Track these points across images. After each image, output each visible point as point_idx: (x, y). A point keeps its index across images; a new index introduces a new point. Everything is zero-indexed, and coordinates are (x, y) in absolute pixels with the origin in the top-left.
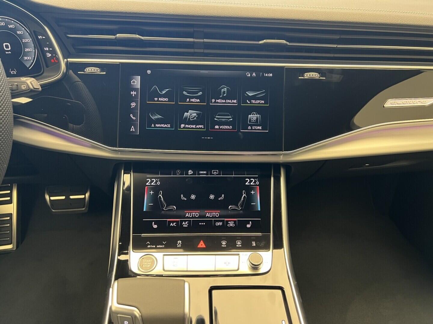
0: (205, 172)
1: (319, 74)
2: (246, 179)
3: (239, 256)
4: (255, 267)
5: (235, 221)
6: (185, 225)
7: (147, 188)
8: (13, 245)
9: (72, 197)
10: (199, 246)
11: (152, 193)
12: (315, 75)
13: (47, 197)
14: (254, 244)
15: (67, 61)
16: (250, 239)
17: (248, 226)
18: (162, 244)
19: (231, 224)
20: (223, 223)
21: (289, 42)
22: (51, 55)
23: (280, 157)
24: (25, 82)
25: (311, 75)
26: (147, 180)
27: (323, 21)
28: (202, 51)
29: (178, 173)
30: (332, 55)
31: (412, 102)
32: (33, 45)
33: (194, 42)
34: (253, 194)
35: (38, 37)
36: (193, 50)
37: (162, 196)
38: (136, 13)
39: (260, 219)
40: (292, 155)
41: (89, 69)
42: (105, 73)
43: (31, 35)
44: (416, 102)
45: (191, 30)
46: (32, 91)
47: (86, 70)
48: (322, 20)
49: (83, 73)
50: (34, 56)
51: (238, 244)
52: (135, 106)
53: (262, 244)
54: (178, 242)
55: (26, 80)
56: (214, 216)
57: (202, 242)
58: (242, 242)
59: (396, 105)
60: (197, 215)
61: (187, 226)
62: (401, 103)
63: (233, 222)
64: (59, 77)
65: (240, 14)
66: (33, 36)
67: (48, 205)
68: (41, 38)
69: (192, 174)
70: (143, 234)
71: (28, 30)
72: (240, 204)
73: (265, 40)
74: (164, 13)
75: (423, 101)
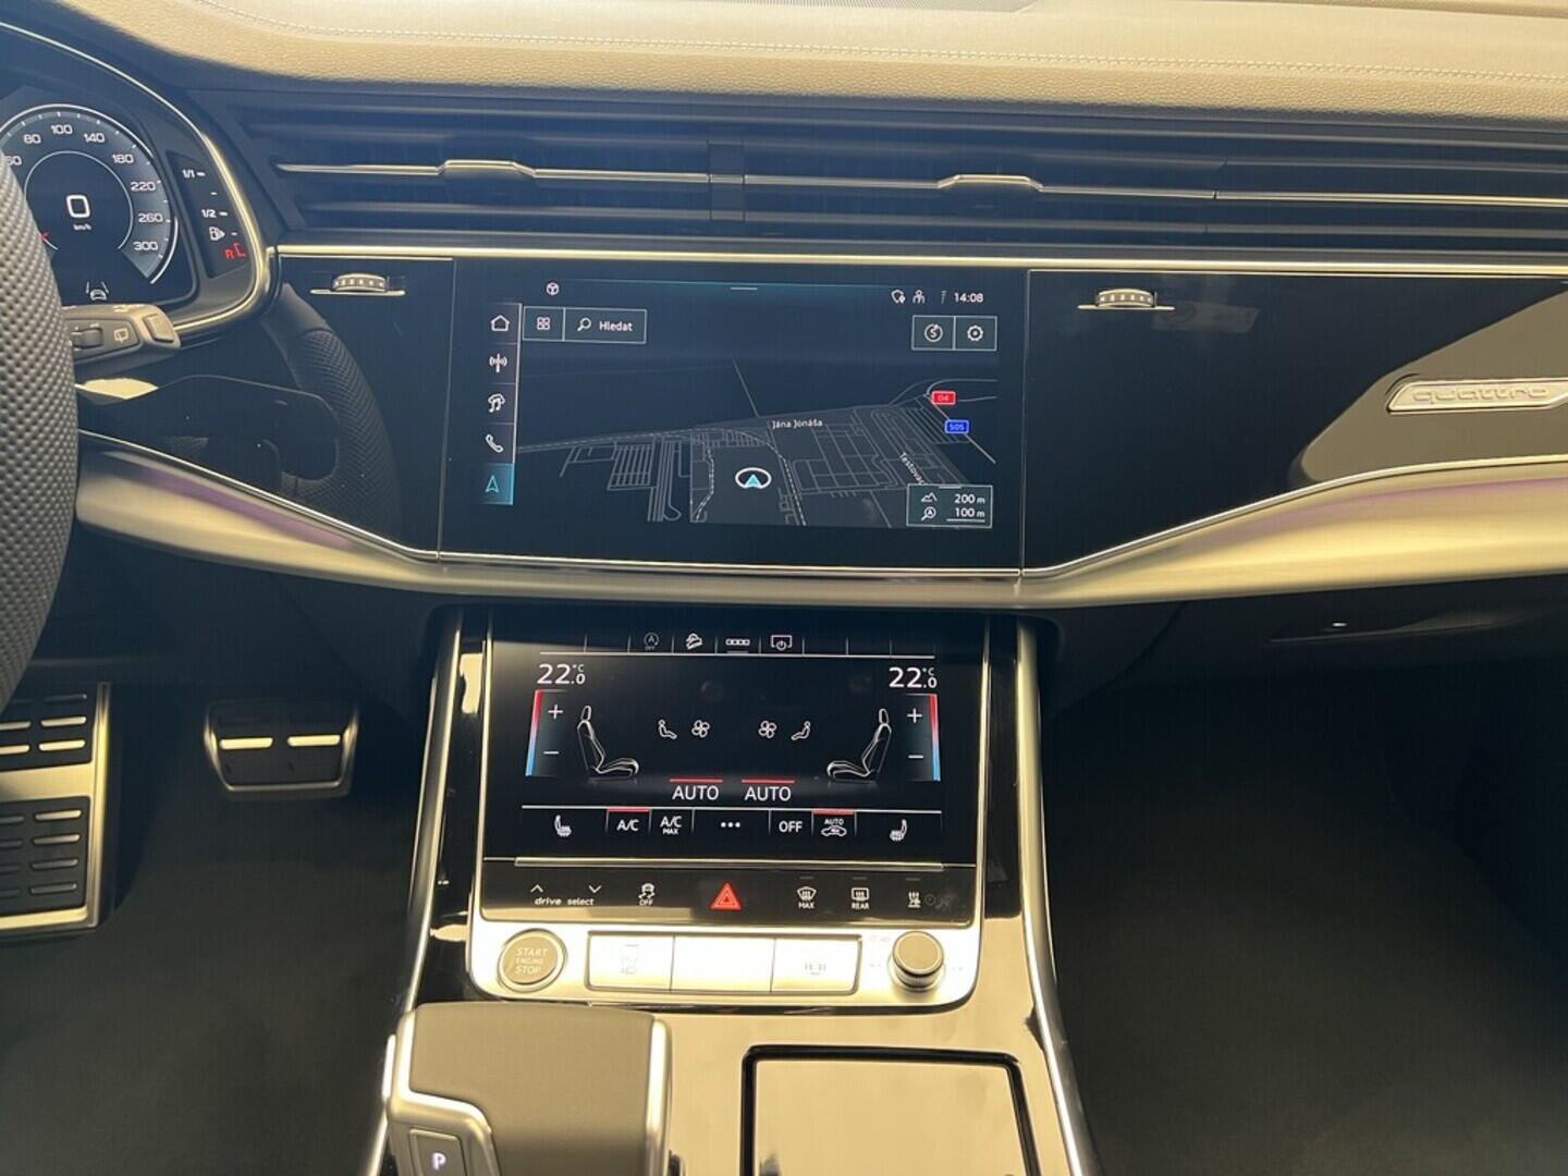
0: (745, 642)
1: (1153, 294)
2: (892, 669)
3: (861, 943)
4: (916, 983)
5: (848, 819)
6: (671, 827)
7: (540, 696)
8: (90, 911)
9: (295, 741)
10: (716, 905)
11: (556, 712)
12: (1137, 296)
13: (211, 741)
14: (915, 901)
15: (277, 253)
16: (902, 882)
17: (897, 836)
18: (587, 895)
19: (835, 829)
20: (806, 825)
21: (1045, 183)
22: (223, 234)
23: (1013, 588)
24: (124, 320)
25: (1123, 298)
26: (542, 666)
27: (1162, 108)
28: (736, 216)
29: (651, 644)
30: (1198, 229)
31: (1492, 394)
32: (166, 201)
33: (710, 184)
34: (915, 721)
35: (182, 174)
36: (708, 212)
37: (592, 724)
38: (507, 88)
39: (939, 812)
40: (1055, 582)
41: (348, 280)
42: (402, 293)
43: (159, 167)
44: (1508, 392)
45: (699, 143)
46: (147, 349)
47: (337, 284)
48: (1155, 103)
49: (328, 292)
50: (167, 240)
51: (858, 899)
52: (502, 406)
53: (945, 902)
54: (644, 888)
55: (131, 311)
56: (774, 798)
57: (727, 891)
58: (870, 892)
59: (1432, 403)
60: (713, 794)
61: (676, 831)
62: (1451, 396)
63: (841, 821)
64: (247, 308)
65: (867, 86)
66: (164, 171)
67: (214, 771)
68: (193, 175)
69: (700, 647)
70: (519, 859)
71: (148, 151)
72: (868, 757)
73: (957, 177)
74: (605, 85)
75: (1535, 391)
